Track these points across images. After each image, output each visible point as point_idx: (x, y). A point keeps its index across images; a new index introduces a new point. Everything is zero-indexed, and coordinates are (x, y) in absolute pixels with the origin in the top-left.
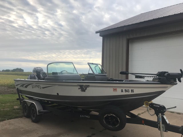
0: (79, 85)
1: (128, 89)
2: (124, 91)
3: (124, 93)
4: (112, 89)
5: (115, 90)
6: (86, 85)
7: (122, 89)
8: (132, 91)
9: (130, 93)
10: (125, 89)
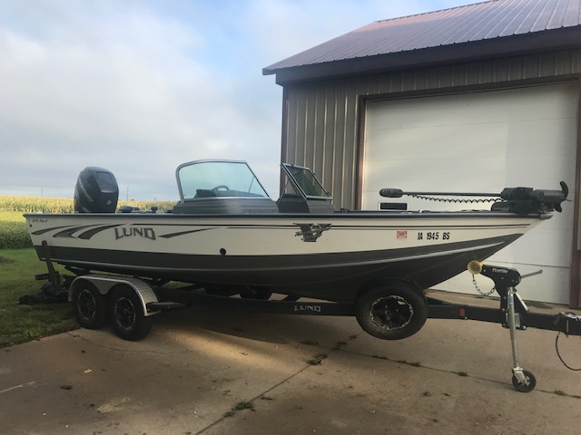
0: (298, 225)
1: (435, 231)
2: (425, 236)
3: (425, 242)
4: (394, 233)
5: (402, 235)
6: (321, 225)
7: (420, 232)
8: (446, 236)
9: (440, 241)
10: (429, 231)
